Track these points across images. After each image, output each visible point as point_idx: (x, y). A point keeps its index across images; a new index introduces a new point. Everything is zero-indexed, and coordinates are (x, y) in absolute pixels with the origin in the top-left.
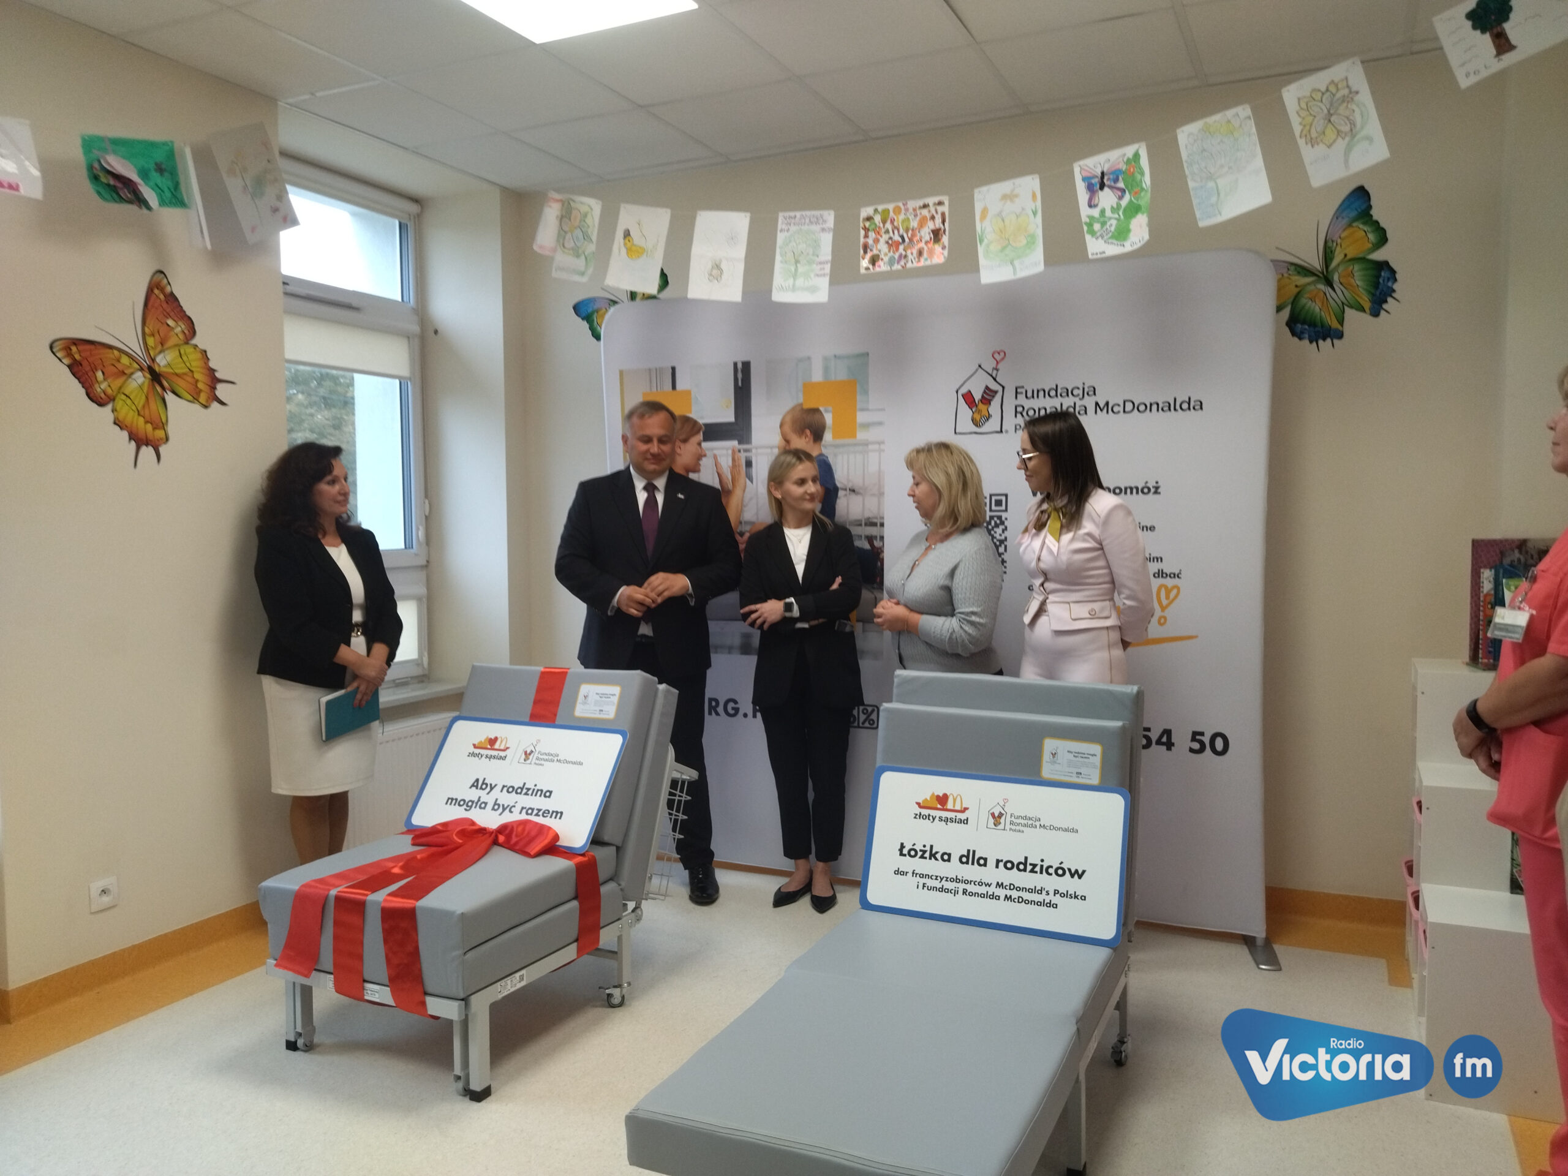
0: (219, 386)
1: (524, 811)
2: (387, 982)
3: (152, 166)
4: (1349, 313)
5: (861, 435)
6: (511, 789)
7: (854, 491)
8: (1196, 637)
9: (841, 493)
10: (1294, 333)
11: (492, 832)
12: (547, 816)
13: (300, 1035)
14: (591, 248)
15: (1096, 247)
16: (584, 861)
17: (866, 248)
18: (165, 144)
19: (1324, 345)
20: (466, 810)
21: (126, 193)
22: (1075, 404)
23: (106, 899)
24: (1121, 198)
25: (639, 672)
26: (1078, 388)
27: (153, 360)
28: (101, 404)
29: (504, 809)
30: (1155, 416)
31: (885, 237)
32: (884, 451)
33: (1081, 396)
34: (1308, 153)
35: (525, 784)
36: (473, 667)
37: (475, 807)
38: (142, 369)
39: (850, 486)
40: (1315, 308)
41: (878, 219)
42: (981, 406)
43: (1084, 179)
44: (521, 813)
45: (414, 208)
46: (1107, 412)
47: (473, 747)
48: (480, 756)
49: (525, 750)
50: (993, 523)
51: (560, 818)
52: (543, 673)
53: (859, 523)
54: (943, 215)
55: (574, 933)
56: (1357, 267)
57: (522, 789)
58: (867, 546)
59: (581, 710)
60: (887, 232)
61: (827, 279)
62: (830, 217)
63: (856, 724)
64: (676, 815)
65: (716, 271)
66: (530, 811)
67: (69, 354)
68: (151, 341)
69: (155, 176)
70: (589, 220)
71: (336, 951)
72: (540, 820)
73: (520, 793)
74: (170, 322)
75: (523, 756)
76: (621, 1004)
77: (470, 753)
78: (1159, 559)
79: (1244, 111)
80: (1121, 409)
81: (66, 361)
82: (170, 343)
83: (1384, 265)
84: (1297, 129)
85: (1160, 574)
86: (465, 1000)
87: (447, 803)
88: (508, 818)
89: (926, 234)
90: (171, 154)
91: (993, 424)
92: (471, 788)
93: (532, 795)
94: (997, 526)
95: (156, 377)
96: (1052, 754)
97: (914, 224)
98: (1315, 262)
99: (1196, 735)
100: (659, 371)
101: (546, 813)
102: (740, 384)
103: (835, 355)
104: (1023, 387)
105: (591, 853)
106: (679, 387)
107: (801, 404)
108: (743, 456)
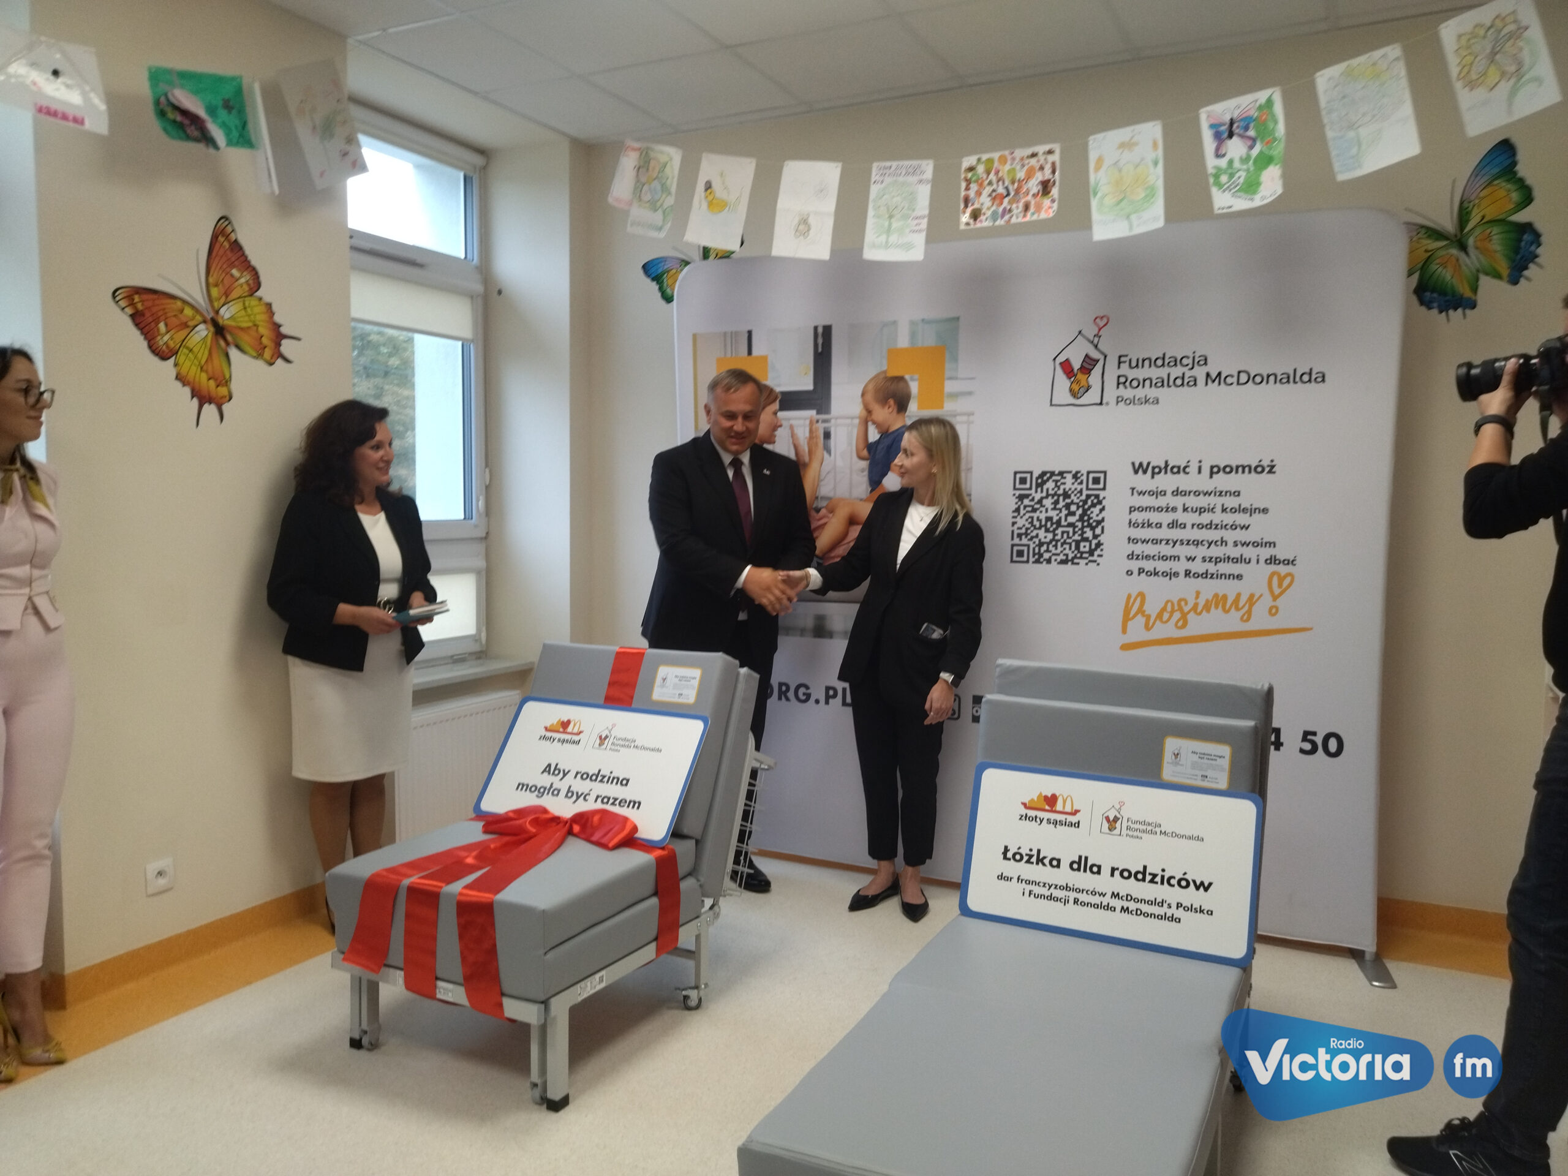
0: (284, 342)
1: (600, 799)
2: (461, 980)
3: (220, 103)
4: (1485, 281)
5: (951, 406)
6: (585, 776)
8: (1311, 629)
10: (1422, 302)
11: (567, 822)
12: (624, 806)
13: (365, 1032)
14: (670, 201)
15: (1223, 201)
16: (663, 855)
17: (967, 201)
18: (233, 79)
19: (1456, 315)
20: (537, 796)
21: (193, 131)
22: (1183, 374)
23: (162, 882)
24: (1251, 147)
25: (720, 654)
26: (1187, 358)
27: (217, 312)
28: (164, 358)
29: (578, 797)
30: (1271, 387)
31: (988, 190)
32: (973, 422)
33: (1190, 366)
34: (1466, 98)
35: (599, 771)
36: (544, 645)
37: (548, 793)
38: (205, 322)
40: (1446, 275)
41: (981, 169)
42: (1080, 376)
43: (1212, 126)
44: (596, 801)
45: (479, 160)
46: (1219, 384)
47: (544, 730)
48: (552, 739)
49: (600, 735)
50: (1089, 502)
51: (638, 808)
52: (618, 653)
54: (1053, 164)
55: (653, 933)
56: (1496, 230)
57: (597, 776)
59: (659, 694)
60: (990, 183)
61: (923, 235)
62: (928, 168)
65: (803, 226)
66: (605, 799)
67: (132, 304)
68: (215, 292)
69: (223, 114)
70: (668, 170)
71: (407, 945)
72: (616, 810)
73: (595, 781)
74: (235, 272)
75: (598, 741)
76: (698, 1006)
78: (1272, 544)
79: (1393, 51)
80: (1235, 380)
81: (129, 311)
82: (235, 294)
83: (1527, 228)
84: (1454, 70)
85: (1272, 560)
86: (545, 1003)
87: (517, 788)
88: (582, 807)
89: (1034, 185)
90: (239, 91)
91: (1093, 396)
92: (543, 772)
93: (608, 782)
94: (1094, 505)
95: (220, 331)
96: (1174, 754)
97: (1021, 175)
98: (1447, 222)
99: (1307, 735)
100: (735, 335)
101: (622, 802)
102: (820, 350)
103: (923, 320)
104: (1127, 356)
105: (671, 846)
106: (755, 351)
107: (885, 372)
108: (821, 427)
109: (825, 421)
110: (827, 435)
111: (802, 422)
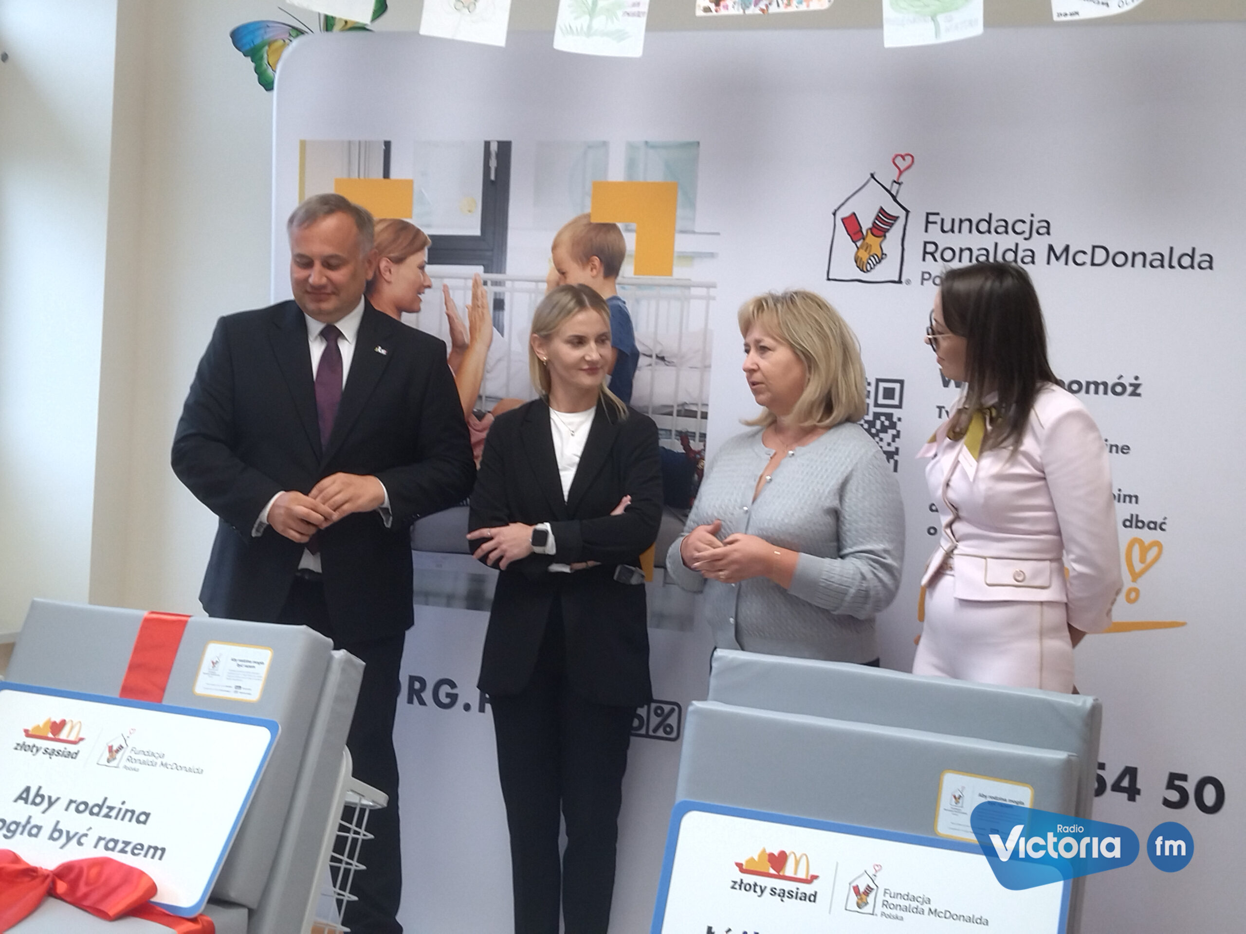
1: (102, 843)
5: (680, 272)
6: (82, 807)
7: (663, 359)
8: (1183, 624)
9: (642, 361)
11: (47, 876)
12: (139, 854)
20: (5, 836)
22: (1017, 245)
25: (304, 627)
26: (1024, 222)
29: (69, 839)
30: (1138, 273)
32: (714, 298)
33: (1027, 235)
35: (106, 799)
36: (34, 606)
37: (22, 833)
39: (657, 350)
42: (871, 239)
44: (96, 847)
46: (1066, 263)
47: (24, 734)
48: (35, 750)
49: (110, 745)
50: (878, 425)
51: (160, 858)
52: (147, 621)
53: (668, 410)
57: (100, 807)
58: (679, 448)
59: (206, 685)
61: (643, 21)
63: (643, 731)
64: (347, 863)
66: (111, 843)
72: (128, 860)
73: (98, 814)
75: (107, 754)
77: (18, 744)
78: (1133, 498)
80: (1087, 259)
85: (1133, 522)
88: (73, 854)
91: (887, 269)
92: (16, 801)
93: (116, 818)
94: (884, 429)
96: (955, 797)
99: (1174, 780)
100: (364, 146)
101: (137, 849)
102: (493, 177)
103: (646, 143)
104: (938, 214)
105: (211, 917)
106: (394, 174)
107: (588, 216)
108: (490, 291)
109: (496, 283)
110: (499, 304)
111: (461, 282)
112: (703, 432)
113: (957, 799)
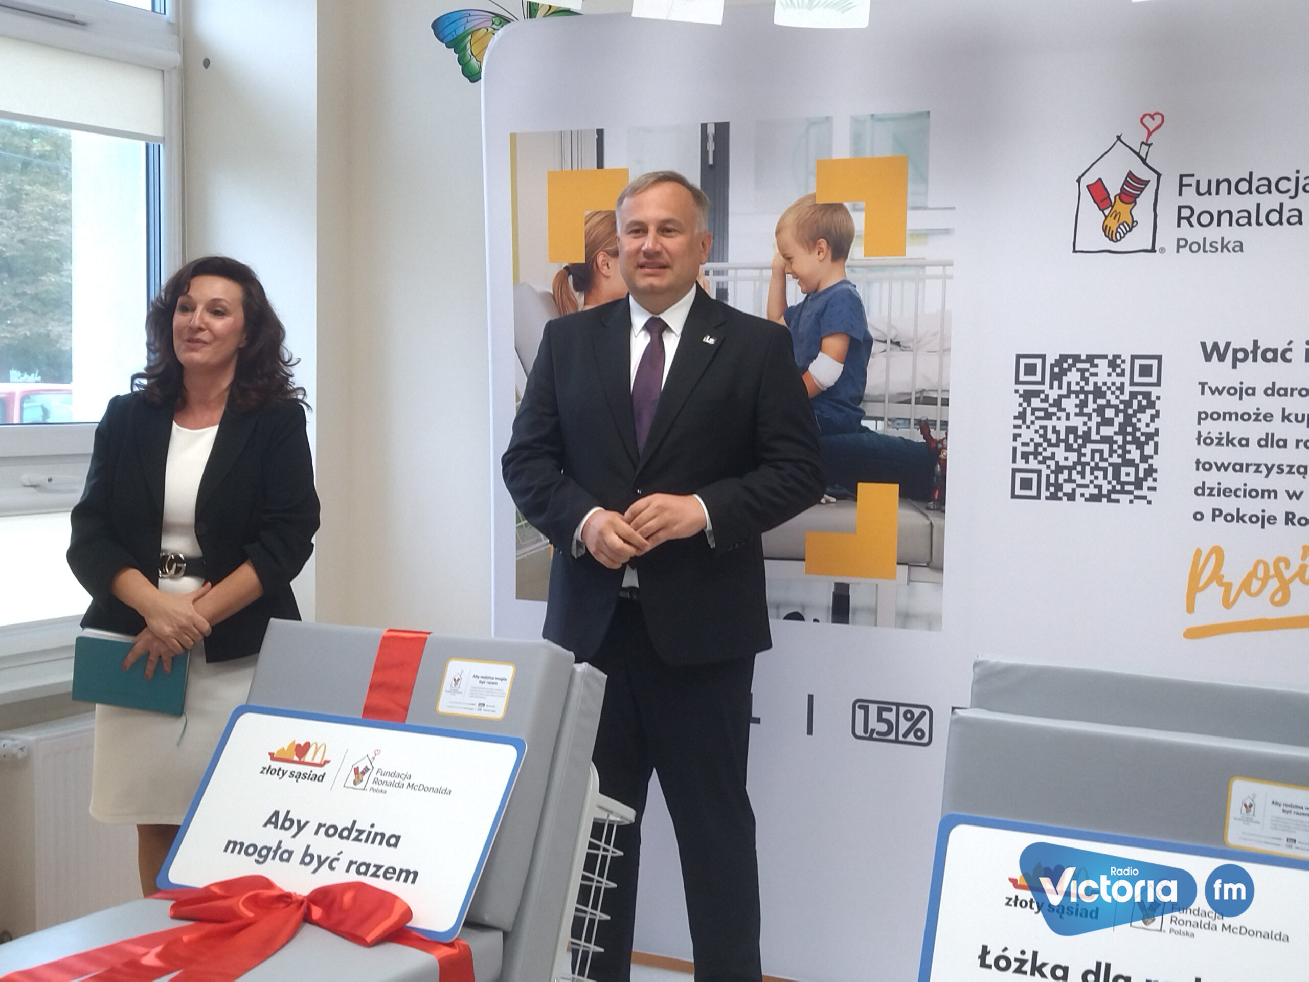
1: (354, 867)
5: (913, 251)
6: (332, 831)
7: (898, 344)
9: (876, 347)
11: (302, 903)
12: (391, 878)
16: (451, 955)
20: (257, 862)
22: (1281, 205)
25: (544, 641)
26: (1288, 179)
29: (320, 864)
32: (951, 277)
33: (1292, 193)
35: (355, 822)
37: (273, 858)
39: (892, 335)
42: (1120, 206)
44: (348, 871)
47: (269, 757)
48: (281, 773)
49: (356, 766)
50: (1135, 405)
51: (413, 882)
52: (385, 639)
53: (907, 398)
57: (350, 831)
58: (919, 438)
59: (448, 703)
63: (892, 737)
66: (363, 867)
72: (380, 883)
73: (348, 838)
75: (353, 776)
77: (264, 768)
87: (226, 850)
88: (326, 878)
91: (1139, 237)
92: (265, 825)
93: (366, 841)
94: (1142, 409)
96: (1245, 805)
100: (576, 136)
101: (389, 873)
102: (711, 162)
103: (873, 115)
104: (1193, 175)
105: (464, 942)
106: (608, 164)
107: (813, 196)
108: (712, 281)
109: (718, 273)
112: (944, 419)
113: (1248, 807)
